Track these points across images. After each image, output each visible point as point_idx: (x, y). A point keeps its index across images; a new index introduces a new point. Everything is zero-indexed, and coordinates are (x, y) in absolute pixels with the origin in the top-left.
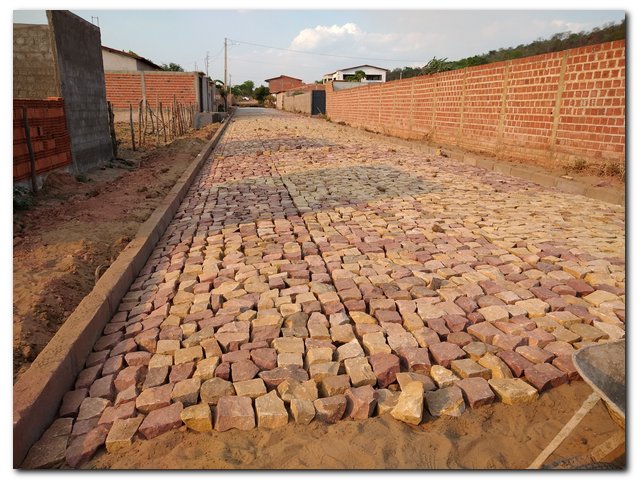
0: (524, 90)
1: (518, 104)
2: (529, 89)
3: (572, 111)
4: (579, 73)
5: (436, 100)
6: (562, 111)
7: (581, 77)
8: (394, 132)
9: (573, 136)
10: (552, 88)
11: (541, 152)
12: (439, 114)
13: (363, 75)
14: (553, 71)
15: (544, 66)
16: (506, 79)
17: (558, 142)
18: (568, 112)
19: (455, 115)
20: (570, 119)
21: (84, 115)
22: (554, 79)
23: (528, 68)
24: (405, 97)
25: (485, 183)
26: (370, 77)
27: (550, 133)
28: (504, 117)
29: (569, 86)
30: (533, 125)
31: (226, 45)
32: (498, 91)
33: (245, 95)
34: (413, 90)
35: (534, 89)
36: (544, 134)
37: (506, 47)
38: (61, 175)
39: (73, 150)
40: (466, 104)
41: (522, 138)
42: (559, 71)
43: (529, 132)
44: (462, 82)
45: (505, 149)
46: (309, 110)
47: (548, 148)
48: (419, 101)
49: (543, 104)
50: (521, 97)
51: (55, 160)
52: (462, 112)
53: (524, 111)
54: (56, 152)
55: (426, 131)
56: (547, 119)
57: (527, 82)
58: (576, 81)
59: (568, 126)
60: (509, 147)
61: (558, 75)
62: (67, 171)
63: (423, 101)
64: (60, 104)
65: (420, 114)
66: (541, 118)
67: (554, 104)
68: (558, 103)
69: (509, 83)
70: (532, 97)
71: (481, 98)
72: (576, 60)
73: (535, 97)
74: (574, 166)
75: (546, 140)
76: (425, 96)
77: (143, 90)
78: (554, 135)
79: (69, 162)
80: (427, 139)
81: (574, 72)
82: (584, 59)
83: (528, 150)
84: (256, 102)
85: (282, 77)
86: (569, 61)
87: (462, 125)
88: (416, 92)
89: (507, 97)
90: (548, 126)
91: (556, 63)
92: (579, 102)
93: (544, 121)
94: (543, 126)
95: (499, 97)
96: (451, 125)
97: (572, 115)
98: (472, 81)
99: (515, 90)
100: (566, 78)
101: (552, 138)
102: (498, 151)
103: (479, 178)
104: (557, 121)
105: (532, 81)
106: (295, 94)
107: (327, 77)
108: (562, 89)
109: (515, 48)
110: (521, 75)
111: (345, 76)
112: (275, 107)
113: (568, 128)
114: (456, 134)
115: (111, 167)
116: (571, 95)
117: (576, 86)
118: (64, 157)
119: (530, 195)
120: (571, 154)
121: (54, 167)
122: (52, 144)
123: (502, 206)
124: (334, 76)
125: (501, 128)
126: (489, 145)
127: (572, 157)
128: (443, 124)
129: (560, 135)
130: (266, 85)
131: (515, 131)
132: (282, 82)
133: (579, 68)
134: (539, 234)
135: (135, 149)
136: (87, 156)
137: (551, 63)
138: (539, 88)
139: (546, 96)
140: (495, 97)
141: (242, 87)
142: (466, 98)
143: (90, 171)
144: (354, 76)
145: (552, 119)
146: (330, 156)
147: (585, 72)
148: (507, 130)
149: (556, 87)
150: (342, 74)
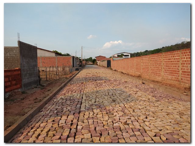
0: (169, 62)
1: (167, 66)
2: (170, 62)
3: (185, 69)
4: (186, 57)
5: (142, 64)
6: (182, 69)
7: (187, 58)
8: (130, 74)
9: (187, 78)
10: (177, 61)
11: (176, 82)
12: (143, 68)
13: (123, 55)
14: (177, 56)
15: (174, 55)
16: (162, 58)
17: (182, 79)
18: (184, 69)
19: (148, 69)
20: (185, 72)
21: (28, 72)
22: (178, 59)
23: (169, 55)
24: (133, 63)
25: (154, 96)
26: (125, 56)
27: (179, 76)
28: (163, 70)
29: (183, 61)
30: (173, 73)
31: (82, 48)
32: (161, 62)
33: (90, 61)
34: (135, 61)
35: (172, 62)
36: (177, 76)
37: (167, 46)
38: (16, 92)
39: (22, 83)
40: (151, 66)
41: (170, 77)
42: (179, 56)
43: (172, 75)
44: (149, 59)
45: (164, 80)
46: (106, 66)
47: (179, 81)
48: (137, 64)
49: (175, 66)
50: (168, 64)
51: (15, 87)
52: (150, 68)
53: (170, 68)
54: (16, 85)
55: (139, 74)
56: (177, 71)
57: (169, 59)
58: (185, 59)
59: (185, 74)
60: (166, 80)
61: (179, 57)
62: (19, 90)
63: (138, 64)
64: (19, 70)
65: (137, 68)
66: (175, 71)
67: (179, 66)
68: (180, 66)
69: (164, 60)
70: (171, 64)
71: (155, 64)
72: (185, 53)
73: (172, 64)
74: (188, 87)
75: (178, 78)
76: (139, 63)
77: (56, 62)
78: (180, 77)
79: (21, 87)
80: (139, 77)
81: (184, 57)
82: (187, 53)
83: (172, 81)
84: (92, 63)
85: (100, 56)
86: (182, 53)
87: (150, 72)
88: (136, 61)
89: (164, 64)
90: (178, 74)
91: (178, 54)
92: (187, 66)
93: (176, 72)
94: (176, 73)
95: (161, 64)
96: (147, 72)
97: (185, 71)
98: (152, 59)
99: (166, 62)
100: (182, 58)
101: (180, 78)
102: (162, 81)
103: (152, 94)
104: (180, 72)
105: (171, 59)
106: (102, 61)
107: (113, 56)
108: (181, 62)
109: (170, 46)
110: (167, 57)
111: (118, 56)
112: (97, 65)
113: (185, 75)
114: (149, 75)
115: (36, 87)
116: (184, 64)
117: (185, 61)
118: (19, 86)
119: (169, 103)
120: (187, 83)
121: (14, 89)
122: (14, 82)
123: (156, 109)
124: (115, 56)
125: (162, 74)
126: (159, 79)
127: (187, 85)
128: (144, 72)
129: (182, 77)
130: (95, 58)
131: (167, 75)
132: (100, 57)
133: (186, 55)
134: (168, 127)
135: (47, 81)
136: (28, 85)
137: (176, 54)
138: (173, 61)
139: (176, 64)
140: (160, 64)
141: (89, 59)
142: (151, 64)
143: (28, 90)
144: (120, 56)
145: (179, 71)
146: (104, 84)
147: (188, 57)
148: (164, 74)
149: (179, 61)
150: (117, 55)
